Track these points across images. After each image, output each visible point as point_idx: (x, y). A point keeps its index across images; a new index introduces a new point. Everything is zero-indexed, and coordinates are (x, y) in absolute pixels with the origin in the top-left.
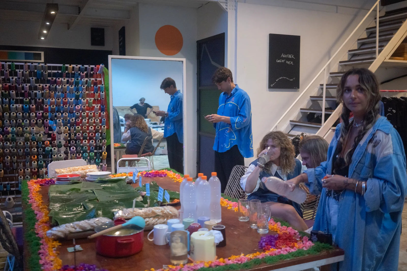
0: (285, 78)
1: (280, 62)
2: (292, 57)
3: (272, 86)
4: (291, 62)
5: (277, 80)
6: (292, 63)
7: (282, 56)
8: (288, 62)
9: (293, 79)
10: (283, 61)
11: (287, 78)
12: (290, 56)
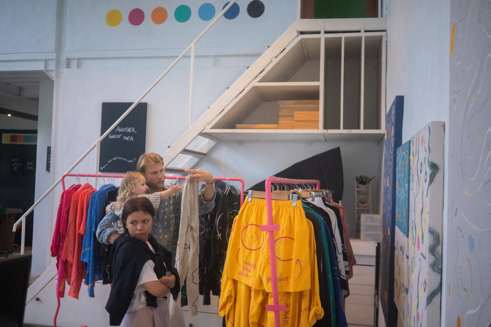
0: (121, 158)
1: (115, 137)
2: (133, 130)
3: (102, 168)
4: (130, 138)
5: (109, 162)
6: (132, 138)
7: (118, 131)
8: (127, 138)
9: (133, 160)
10: (119, 136)
11: (124, 159)
12: (129, 130)
